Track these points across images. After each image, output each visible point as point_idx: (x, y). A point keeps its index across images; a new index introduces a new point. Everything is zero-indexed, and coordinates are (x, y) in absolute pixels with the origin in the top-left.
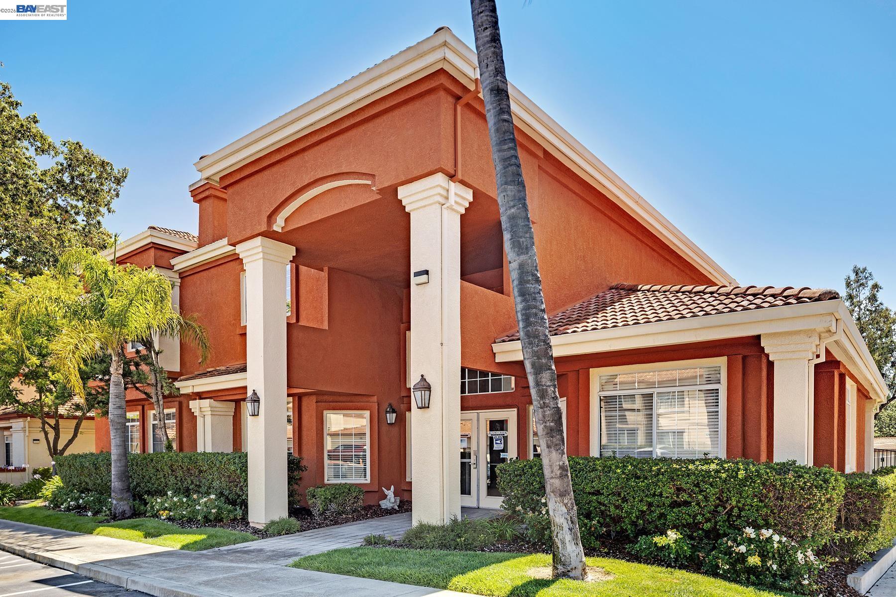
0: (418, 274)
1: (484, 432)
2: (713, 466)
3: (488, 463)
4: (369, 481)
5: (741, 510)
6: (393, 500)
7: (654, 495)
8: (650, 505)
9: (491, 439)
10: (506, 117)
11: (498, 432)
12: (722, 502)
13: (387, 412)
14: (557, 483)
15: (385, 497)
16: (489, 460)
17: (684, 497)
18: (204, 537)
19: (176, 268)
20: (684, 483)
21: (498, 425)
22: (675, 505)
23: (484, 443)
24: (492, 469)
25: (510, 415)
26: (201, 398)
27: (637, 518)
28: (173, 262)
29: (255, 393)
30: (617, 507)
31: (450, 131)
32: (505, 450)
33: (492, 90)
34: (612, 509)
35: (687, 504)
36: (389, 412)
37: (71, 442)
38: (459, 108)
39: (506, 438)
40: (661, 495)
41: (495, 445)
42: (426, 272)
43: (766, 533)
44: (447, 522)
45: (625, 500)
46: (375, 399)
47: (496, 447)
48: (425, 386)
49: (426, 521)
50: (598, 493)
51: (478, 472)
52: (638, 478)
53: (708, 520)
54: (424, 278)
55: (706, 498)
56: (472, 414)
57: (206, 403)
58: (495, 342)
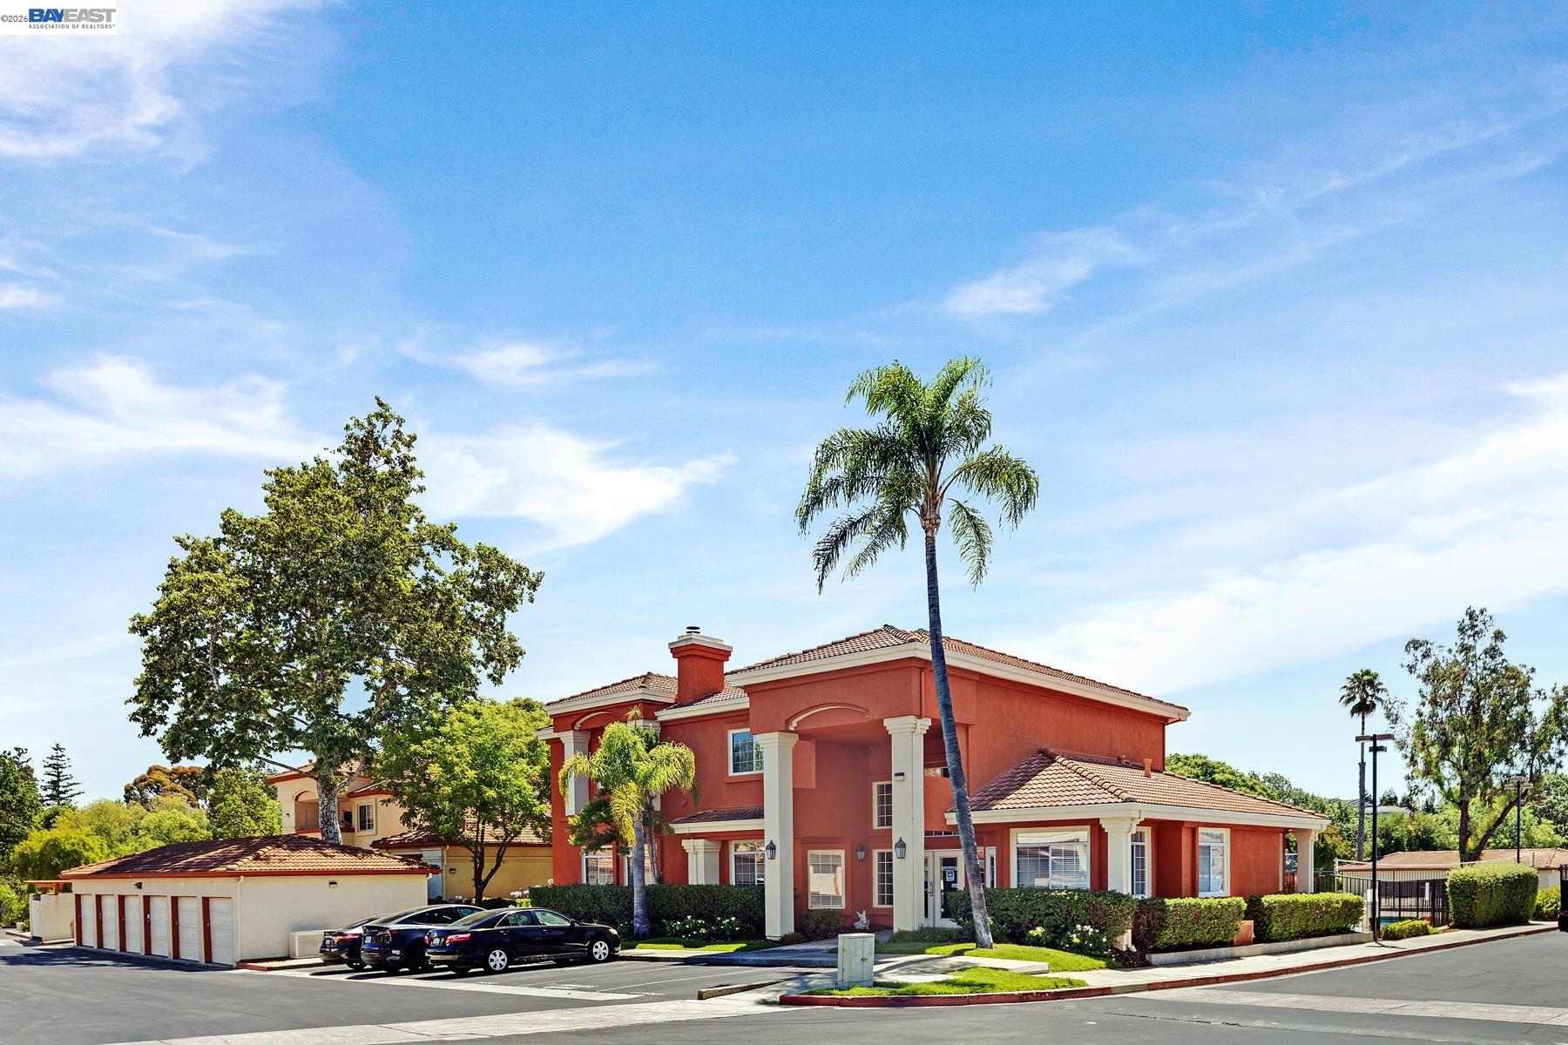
0: (896, 775)
1: (938, 868)
2: (1063, 893)
3: (942, 891)
4: (844, 907)
5: (1078, 916)
6: (865, 922)
7: (1036, 910)
8: (1035, 916)
9: (944, 872)
10: (950, 719)
11: (950, 867)
12: (1069, 913)
13: (858, 850)
14: (977, 902)
15: (858, 919)
16: (942, 888)
17: (1051, 910)
18: (745, 945)
19: (659, 719)
20: (1050, 903)
21: (950, 862)
22: (1047, 915)
23: (938, 875)
24: (945, 897)
25: (959, 854)
26: (694, 838)
27: (1029, 923)
28: (657, 714)
29: (772, 843)
30: (1018, 917)
31: (918, 683)
32: (955, 881)
33: (943, 705)
34: (1015, 918)
35: (1052, 914)
36: (860, 851)
37: (493, 872)
38: (923, 674)
39: (956, 872)
40: (1039, 910)
41: (947, 878)
42: (902, 774)
43: (1087, 928)
44: (916, 928)
45: (1021, 913)
46: (848, 840)
47: (948, 879)
48: (902, 845)
49: (902, 929)
50: (1007, 909)
51: (934, 899)
52: (1027, 900)
53: (1063, 923)
54: (901, 778)
55: (1061, 911)
56: (930, 853)
57: (701, 842)
58: (946, 812)
